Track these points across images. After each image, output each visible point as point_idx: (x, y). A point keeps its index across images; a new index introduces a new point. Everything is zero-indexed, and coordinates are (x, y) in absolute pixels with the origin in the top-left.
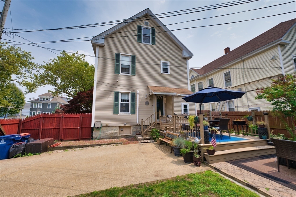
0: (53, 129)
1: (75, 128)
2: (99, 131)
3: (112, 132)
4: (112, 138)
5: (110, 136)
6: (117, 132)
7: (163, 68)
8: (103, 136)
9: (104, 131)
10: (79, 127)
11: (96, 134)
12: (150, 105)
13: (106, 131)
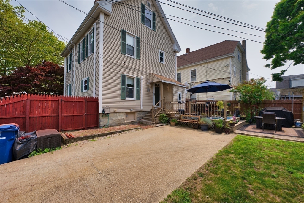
0: (48, 116)
1: (80, 115)
2: (107, 118)
3: (120, 118)
4: (119, 124)
5: (117, 123)
6: (124, 119)
7: (160, 57)
8: (111, 123)
9: (112, 117)
10: (84, 114)
11: (103, 121)
12: (150, 92)
13: (114, 118)
